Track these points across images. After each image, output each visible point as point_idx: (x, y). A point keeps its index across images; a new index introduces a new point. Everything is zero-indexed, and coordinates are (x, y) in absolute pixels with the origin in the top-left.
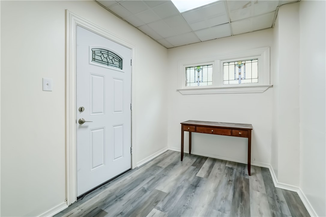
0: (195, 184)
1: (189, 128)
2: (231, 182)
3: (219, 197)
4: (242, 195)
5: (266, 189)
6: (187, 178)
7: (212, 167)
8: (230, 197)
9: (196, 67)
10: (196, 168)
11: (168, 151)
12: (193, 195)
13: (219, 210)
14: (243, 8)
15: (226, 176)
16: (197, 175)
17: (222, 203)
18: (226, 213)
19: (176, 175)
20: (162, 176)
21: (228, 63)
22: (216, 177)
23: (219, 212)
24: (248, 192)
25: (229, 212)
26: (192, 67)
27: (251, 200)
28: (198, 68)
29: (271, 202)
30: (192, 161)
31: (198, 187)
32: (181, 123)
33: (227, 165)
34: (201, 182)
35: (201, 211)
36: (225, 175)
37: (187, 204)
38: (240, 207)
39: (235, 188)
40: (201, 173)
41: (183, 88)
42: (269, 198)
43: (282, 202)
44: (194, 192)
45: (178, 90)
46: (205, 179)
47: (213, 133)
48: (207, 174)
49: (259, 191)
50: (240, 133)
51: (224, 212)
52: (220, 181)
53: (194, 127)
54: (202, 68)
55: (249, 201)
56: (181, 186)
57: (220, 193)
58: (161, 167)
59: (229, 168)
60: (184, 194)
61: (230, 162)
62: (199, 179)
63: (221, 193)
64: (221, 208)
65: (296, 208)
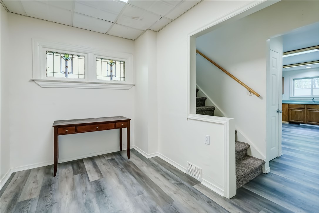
0: (98, 189)
1: (67, 130)
2: (123, 170)
3: (129, 186)
4: (138, 174)
5: (145, 162)
6: (84, 189)
7: (97, 166)
8: (135, 181)
9: (63, 54)
10: (82, 174)
11: (13, 175)
12: (108, 200)
13: (139, 195)
14: (132, 18)
15: (116, 168)
16: (91, 180)
17: (134, 188)
18: (144, 193)
19: (67, 194)
20: (47, 209)
21: (101, 59)
22: (109, 172)
23: (139, 196)
24: (140, 170)
25: (145, 190)
26: (57, 53)
27: (146, 174)
28: (67, 57)
29: (154, 168)
30: (69, 170)
31: (105, 190)
32: (53, 126)
33: (107, 159)
34: (102, 184)
35: (129, 206)
36: (114, 167)
37: (112, 210)
38: (146, 183)
39: (130, 173)
40: (93, 176)
41: (42, 78)
42: (152, 167)
43: (158, 165)
44: (106, 196)
45: (33, 81)
46: (102, 179)
47: (97, 130)
48: (100, 174)
49: (144, 166)
50: (122, 125)
51: (142, 193)
52: (115, 173)
53: (75, 127)
54: (72, 58)
55: (146, 175)
56: (86, 200)
57: (126, 183)
58: (30, 200)
59: (110, 160)
60: (99, 205)
61: (107, 155)
62: (97, 183)
63: (126, 181)
64: (138, 192)
65: (165, 164)
